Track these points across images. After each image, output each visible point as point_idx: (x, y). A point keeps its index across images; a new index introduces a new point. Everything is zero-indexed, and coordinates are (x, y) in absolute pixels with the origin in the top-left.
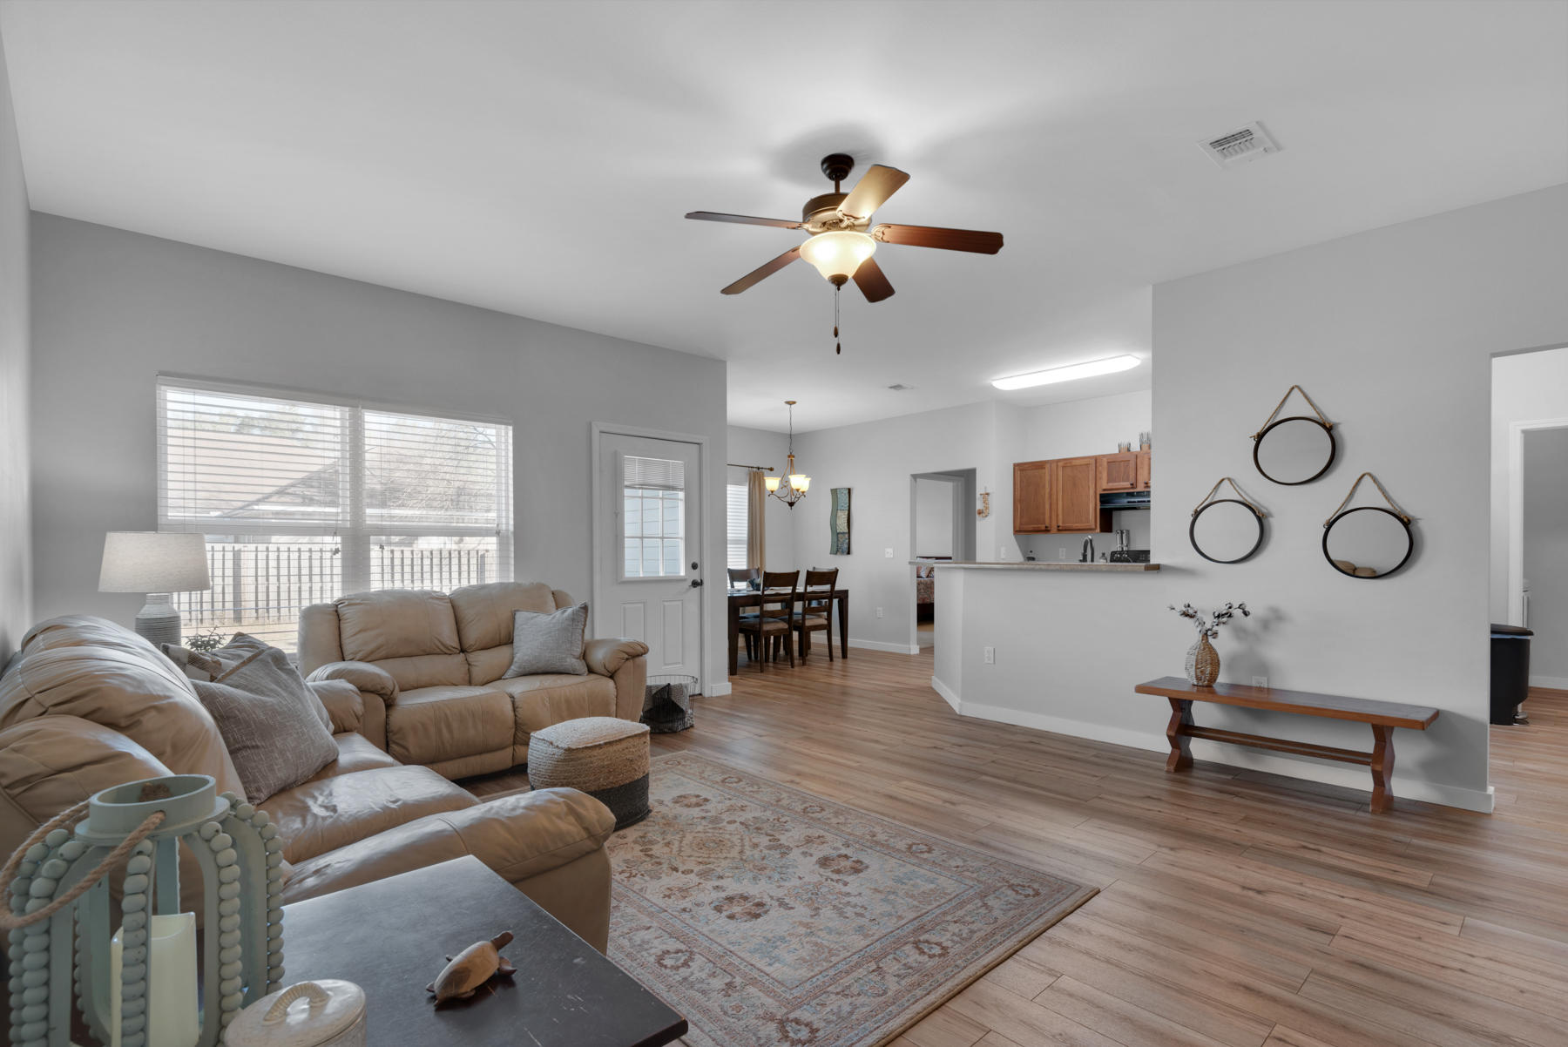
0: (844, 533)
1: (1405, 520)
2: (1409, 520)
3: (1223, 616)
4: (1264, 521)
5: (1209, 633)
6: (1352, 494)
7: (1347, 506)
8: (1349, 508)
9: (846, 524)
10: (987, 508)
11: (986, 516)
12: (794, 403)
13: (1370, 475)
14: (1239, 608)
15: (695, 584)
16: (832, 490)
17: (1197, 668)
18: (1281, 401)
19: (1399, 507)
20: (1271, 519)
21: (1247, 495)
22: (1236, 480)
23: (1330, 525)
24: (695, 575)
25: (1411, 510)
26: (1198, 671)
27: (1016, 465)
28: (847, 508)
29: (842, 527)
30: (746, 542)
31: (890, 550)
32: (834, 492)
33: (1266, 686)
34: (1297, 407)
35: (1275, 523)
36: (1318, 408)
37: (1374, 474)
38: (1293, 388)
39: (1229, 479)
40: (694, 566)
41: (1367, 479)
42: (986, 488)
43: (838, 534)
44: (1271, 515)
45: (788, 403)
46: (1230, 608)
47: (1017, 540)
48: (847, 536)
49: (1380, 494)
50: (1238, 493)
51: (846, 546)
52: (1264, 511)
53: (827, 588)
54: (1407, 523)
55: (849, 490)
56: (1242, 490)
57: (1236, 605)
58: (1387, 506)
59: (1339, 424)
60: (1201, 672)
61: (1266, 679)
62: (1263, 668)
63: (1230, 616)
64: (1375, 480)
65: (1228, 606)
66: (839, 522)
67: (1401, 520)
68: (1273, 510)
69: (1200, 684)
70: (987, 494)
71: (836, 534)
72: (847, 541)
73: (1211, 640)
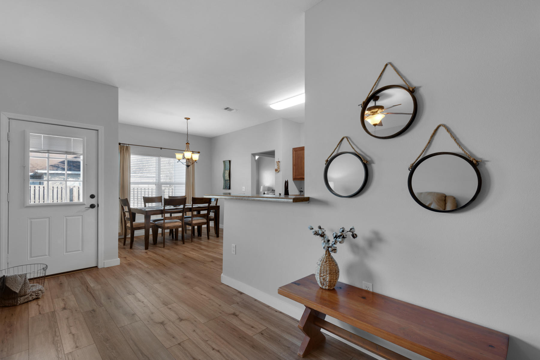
0: (228, 180)
1: (474, 162)
2: (477, 161)
3: (341, 237)
4: (368, 167)
5: (330, 249)
6: (430, 143)
7: (426, 152)
8: (428, 153)
9: (228, 176)
10: (279, 168)
11: (279, 172)
12: (189, 119)
13: (444, 126)
14: (350, 231)
15: (92, 206)
16: (223, 161)
17: (321, 276)
18: (379, 75)
19: (469, 152)
20: (373, 165)
21: (358, 148)
22: (352, 138)
23: (413, 168)
24: (93, 201)
25: (479, 153)
26: (322, 278)
27: (293, 149)
28: (229, 169)
29: (227, 178)
30: (185, 184)
31: (244, 187)
32: (224, 162)
33: (371, 290)
34: (390, 78)
35: (375, 168)
36: (404, 77)
37: (448, 125)
38: (387, 65)
39: (347, 138)
40: (92, 196)
41: (442, 130)
42: (278, 159)
43: (226, 180)
44: (374, 163)
45: (186, 118)
46: (343, 231)
47: (294, 182)
48: (229, 181)
49: (452, 140)
50: (353, 148)
51: (229, 186)
52: (369, 159)
53: (207, 205)
54: (475, 164)
55: (230, 161)
56: (354, 144)
57: (347, 229)
58: (458, 150)
59: (420, 87)
60: (324, 279)
61: (371, 284)
62: (369, 276)
63: (344, 237)
64: (448, 130)
65: (342, 230)
66: (226, 175)
67: (471, 162)
68: (375, 159)
69: (324, 288)
70: (279, 162)
71: (225, 181)
72: (229, 183)
73: (332, 254)
